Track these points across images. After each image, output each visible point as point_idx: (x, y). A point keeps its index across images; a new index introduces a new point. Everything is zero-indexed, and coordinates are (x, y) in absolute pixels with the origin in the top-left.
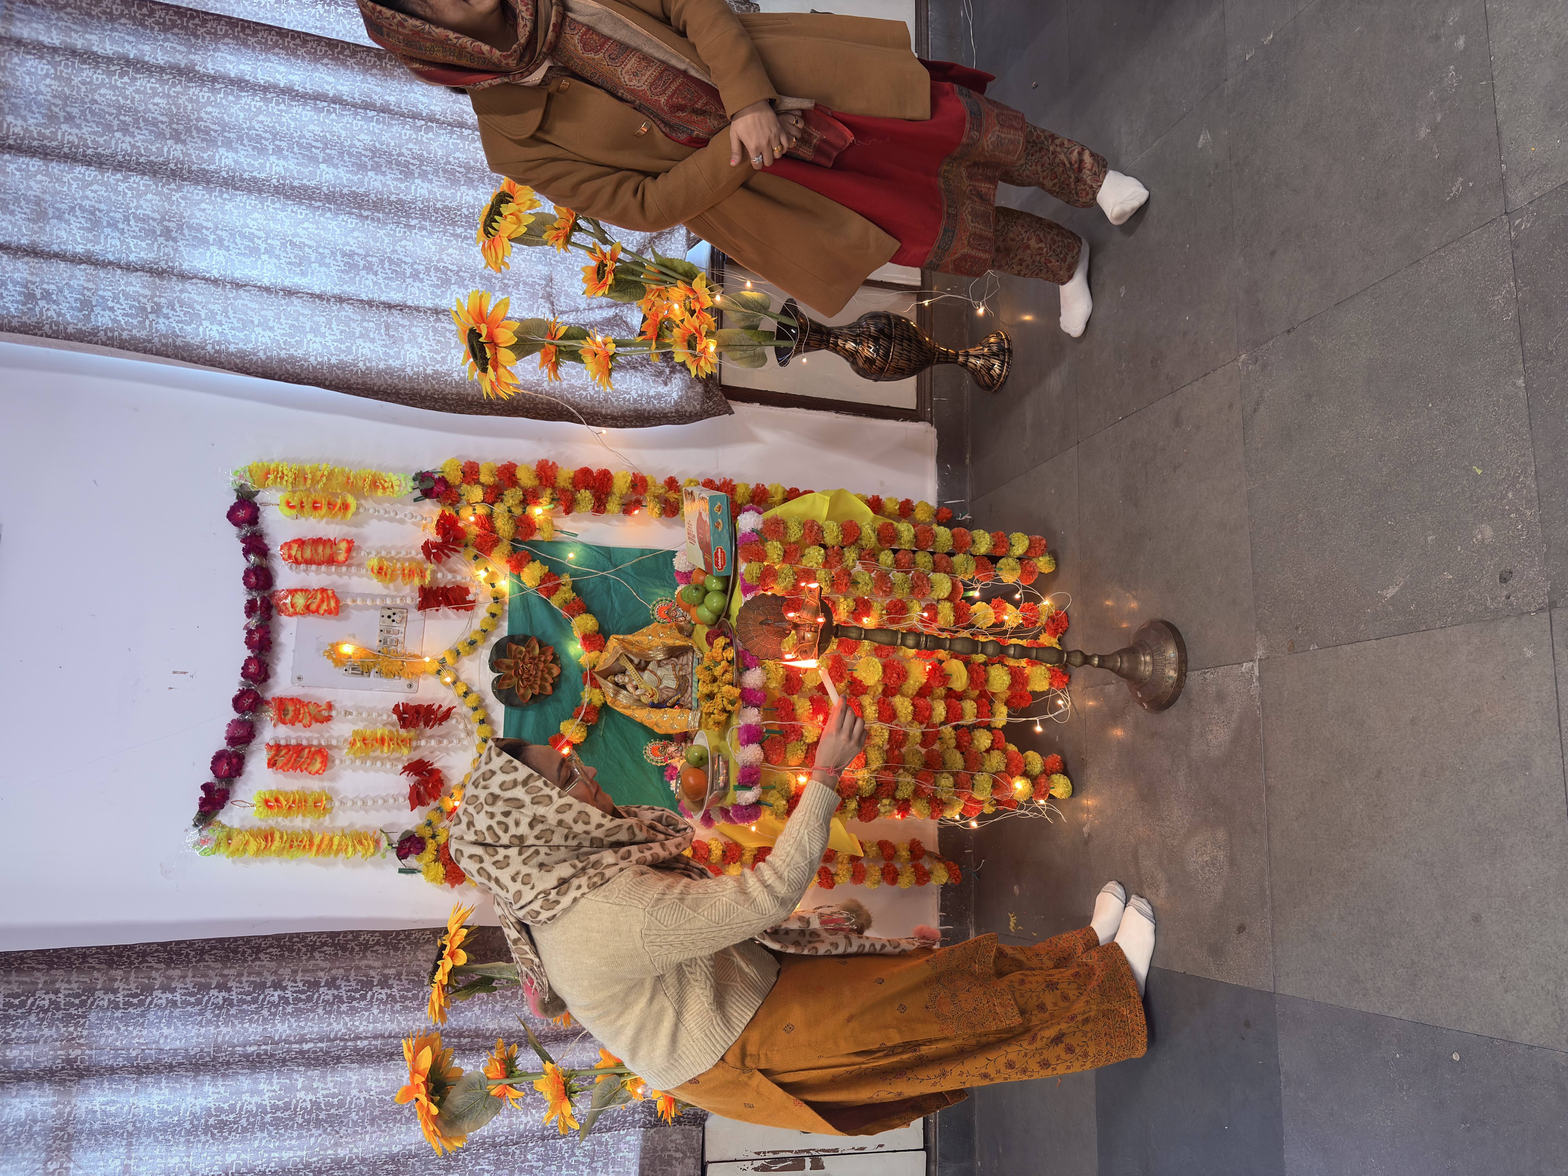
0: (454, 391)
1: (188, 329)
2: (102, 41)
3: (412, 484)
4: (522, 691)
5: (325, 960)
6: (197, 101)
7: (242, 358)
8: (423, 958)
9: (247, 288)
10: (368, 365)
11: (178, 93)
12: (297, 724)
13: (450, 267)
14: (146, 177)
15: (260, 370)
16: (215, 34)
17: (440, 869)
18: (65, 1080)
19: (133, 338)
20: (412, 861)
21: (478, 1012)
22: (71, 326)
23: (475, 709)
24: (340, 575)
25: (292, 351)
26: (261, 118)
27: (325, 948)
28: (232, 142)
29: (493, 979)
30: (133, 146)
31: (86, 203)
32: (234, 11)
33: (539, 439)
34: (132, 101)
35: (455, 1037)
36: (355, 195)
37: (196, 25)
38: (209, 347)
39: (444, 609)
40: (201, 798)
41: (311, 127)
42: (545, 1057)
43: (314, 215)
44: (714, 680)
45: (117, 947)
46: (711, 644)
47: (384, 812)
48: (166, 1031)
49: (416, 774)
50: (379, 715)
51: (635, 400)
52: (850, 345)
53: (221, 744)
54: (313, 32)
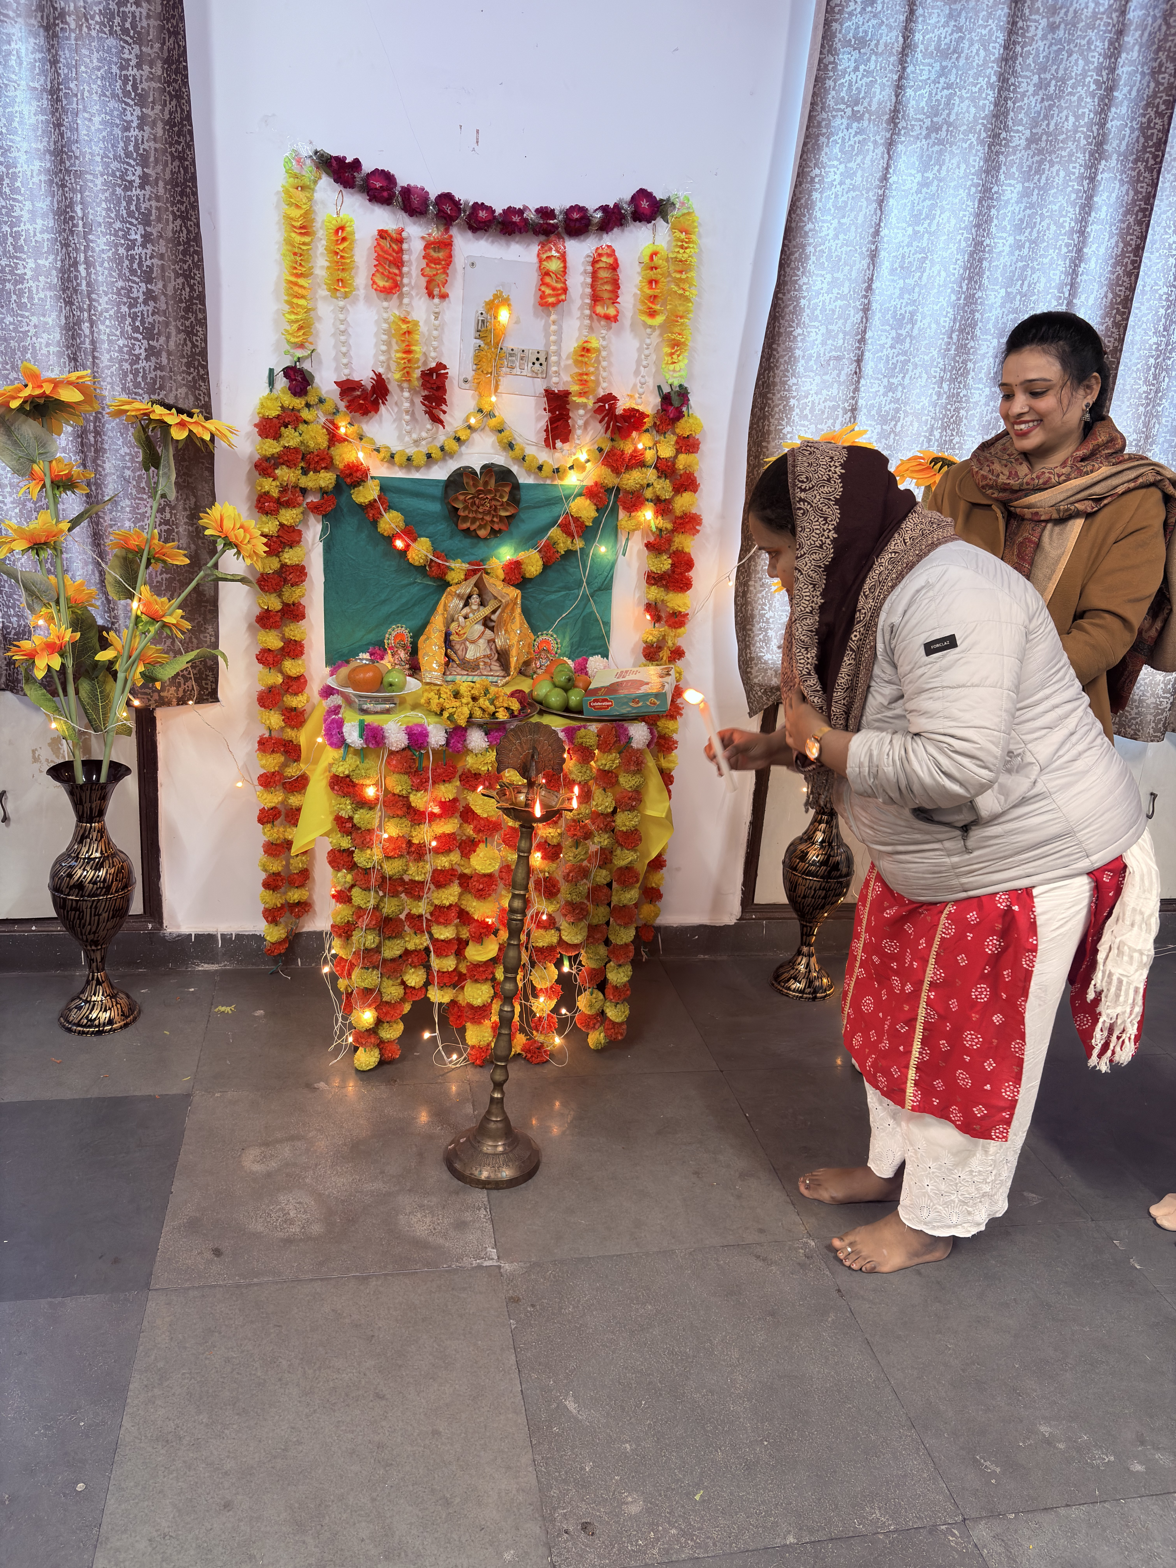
0: (772, 428)
1: (836, 150)
2: (1132, 63)
3: (676, 383)
4: (462, 498)
5: (175, 290)
6: (1070, 161)
7: (806, 207)
8: (179, 393)
9: (879, 212)
10: (799, 338)
11: (1079, 141)
12: (425, 261)
13: (899, 424)
14: (992, 107)
15: (793, 225)
16: (1138, 181)
17: (274, 413)
18: (43, 11)
19: (827, 91)
20: (282, 382)
21: (122, 452)
22: (839, 27)
23: (442, 449)
24: (581, 308)
25: (813, 258)
26: (1053, 228)
27: (188, 289)
28: (1029, 197)
29: (157, 468)
30: (1024, 94)
31: (966, 44)
32: (1161, 200)
33: (723, 516)
34: (1070, 94)
35: (95, 427)
36: (973, 325)
37: (1147, 162)
38: (817, 171)
39: (546, 416)
40: (345, 158)
41: (1043, 280)
42: (75, 523)
43: (954, 283)
44: (474, 699)
45: (186, 68)
46: (512, 695)
47: (333, 353)
48: (97, 119)
49: (373, 387)
50: (435, 349)
51: (764, 615)
52: (819, 836)
53: (403, 180)
54: (1140, 282)
